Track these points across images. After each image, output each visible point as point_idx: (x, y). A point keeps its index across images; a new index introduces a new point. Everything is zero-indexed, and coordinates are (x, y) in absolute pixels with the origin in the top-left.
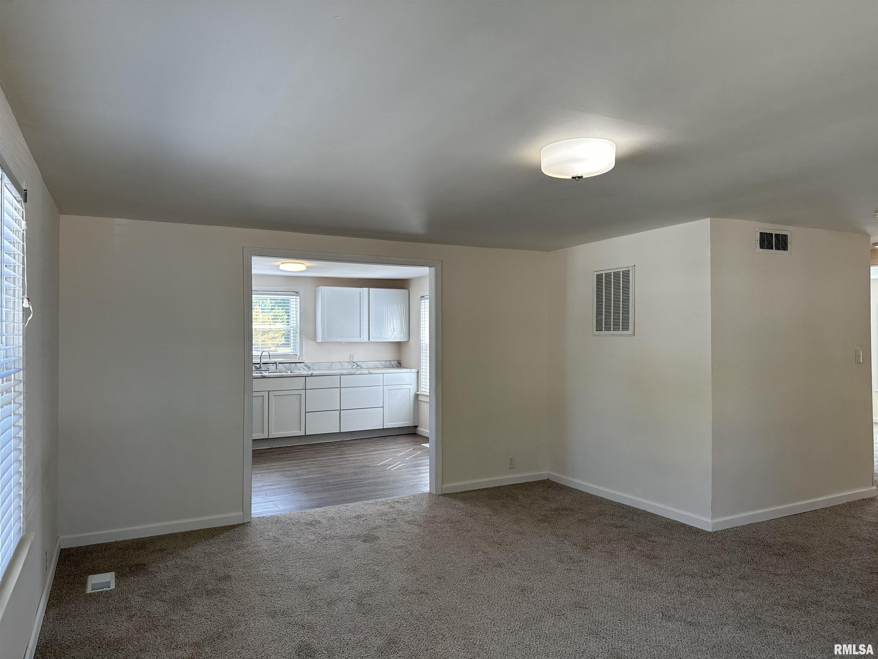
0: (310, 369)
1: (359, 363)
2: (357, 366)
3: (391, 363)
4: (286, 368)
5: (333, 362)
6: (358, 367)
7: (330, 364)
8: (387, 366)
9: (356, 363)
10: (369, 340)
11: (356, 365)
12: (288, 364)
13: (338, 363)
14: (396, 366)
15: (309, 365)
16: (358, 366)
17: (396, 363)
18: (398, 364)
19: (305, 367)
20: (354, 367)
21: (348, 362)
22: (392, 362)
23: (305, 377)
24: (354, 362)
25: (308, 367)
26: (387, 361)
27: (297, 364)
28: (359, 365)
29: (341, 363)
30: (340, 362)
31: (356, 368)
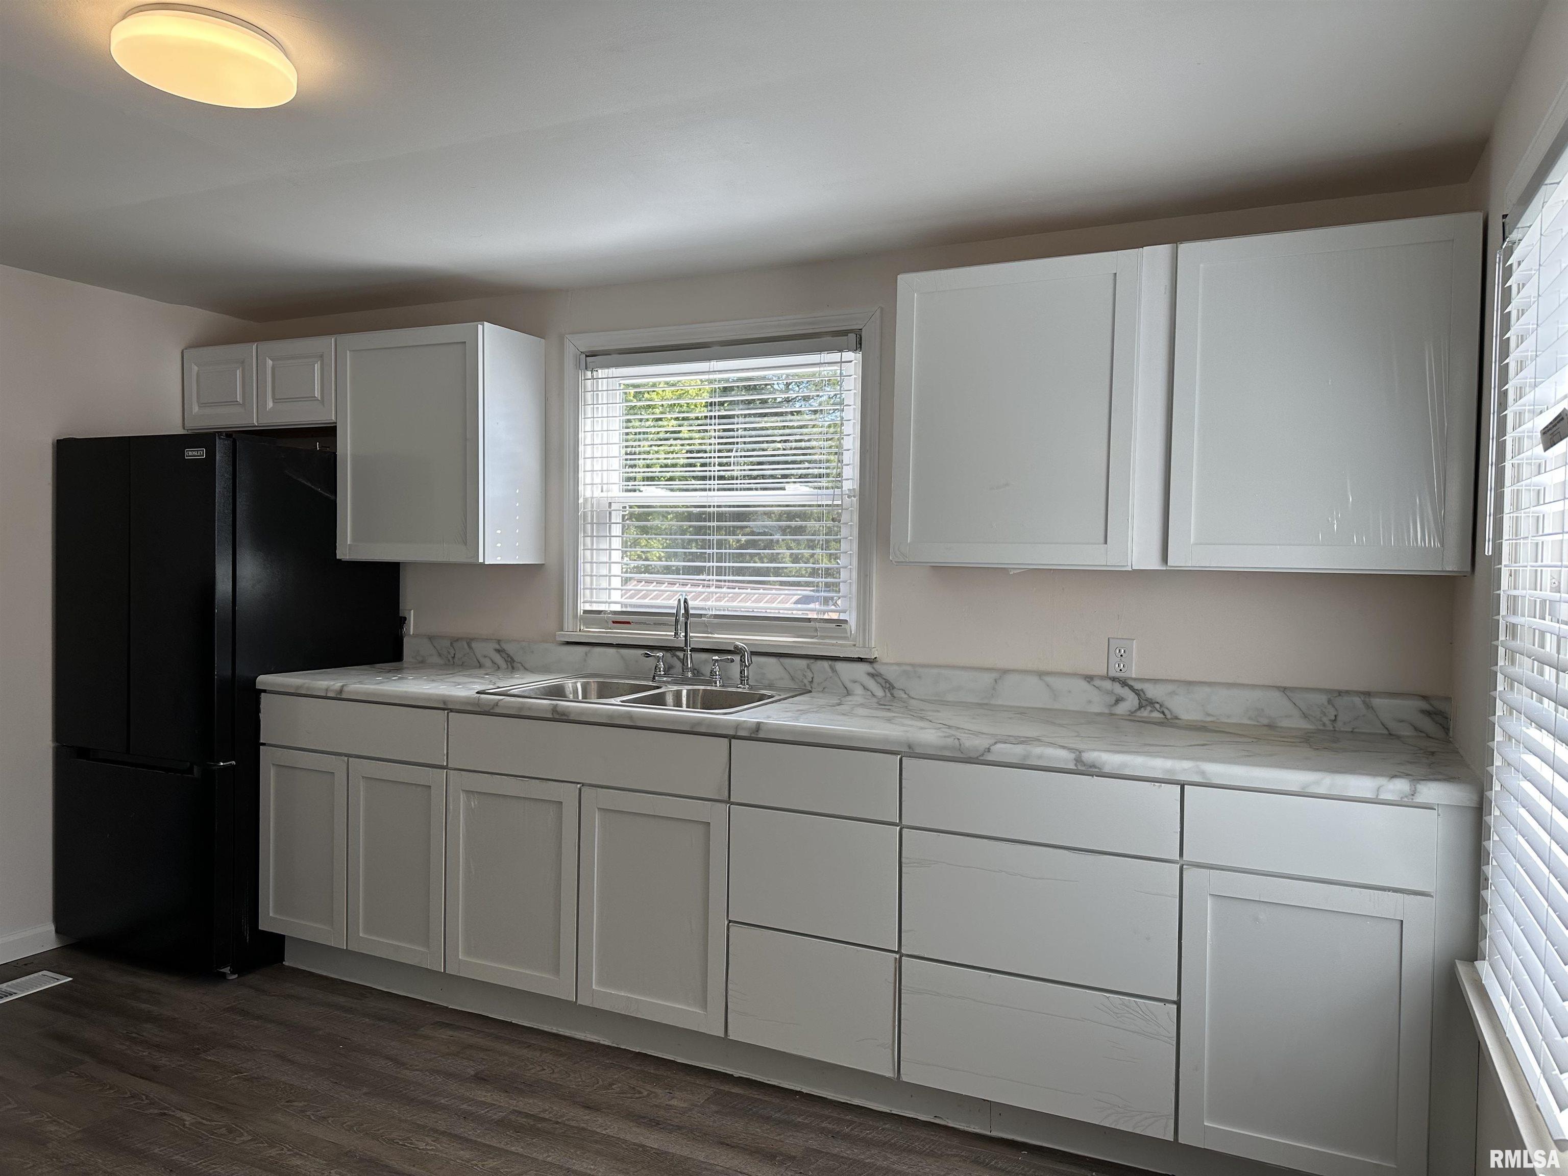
0: (895, 692)
1: (1152, 691)
2: (1141, 707)
3: (1369, 706)
4: (793, 679)
5: (1005, 672)
6: (1145, 713)
7: (988, 678)
8: (1339, 725)
9: (1138, 686)
10: (1165, 558)
11: (1131, 701)
12: (803, 663)
13: (1033, 680)
14: (1406, 732)
15: (890, 673)
16: (1145, 702)
17: (1410, 707)
18: (1427, 724)
19: (871, 684)
20: (1122, 708)
21: (1089, 678)
22: (1376, 702)
23: (731, 738)
24: (1124, 683)
25: (887, 681)
26: (1340, 693)
27: (839, 666)
28: (1151, 703)
29: (1049, 679)
30: (1041, 674)
31: (1132, 713)
